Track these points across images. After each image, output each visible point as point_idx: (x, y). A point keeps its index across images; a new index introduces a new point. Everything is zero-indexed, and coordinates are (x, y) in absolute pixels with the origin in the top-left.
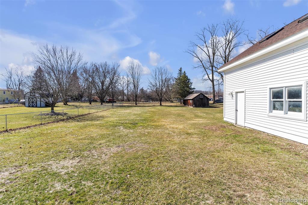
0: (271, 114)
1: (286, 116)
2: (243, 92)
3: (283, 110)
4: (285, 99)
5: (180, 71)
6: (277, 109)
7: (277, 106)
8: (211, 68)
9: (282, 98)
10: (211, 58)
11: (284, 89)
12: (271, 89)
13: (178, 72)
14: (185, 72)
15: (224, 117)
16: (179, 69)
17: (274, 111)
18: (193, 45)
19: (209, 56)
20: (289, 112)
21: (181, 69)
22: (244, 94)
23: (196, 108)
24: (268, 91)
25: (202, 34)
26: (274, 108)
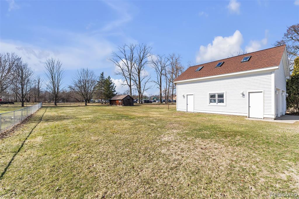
0: (210, 105)
1: (217, 105)
2: (193, 95)
3: (215, 102)
4: (217, 98)
5: (102, 75)
6: (212, 102)
7: (212, 101)
8: (129, 76)
9: (215, 98)
10: (130, 68)
11: (216, 94)
12: (209, 94)
13: (100, 75)
14: (109, 76)
15: (177, 108)
16: (101, 73)
17: (211, 103)
18: (115, 55)
19: (128, 67)
20: (218, 103)
21: (103, 73)
22: (193, 96)
23: (125, 107)
24: (208, 95)
25: (123, 49)
26: (211, 102)
